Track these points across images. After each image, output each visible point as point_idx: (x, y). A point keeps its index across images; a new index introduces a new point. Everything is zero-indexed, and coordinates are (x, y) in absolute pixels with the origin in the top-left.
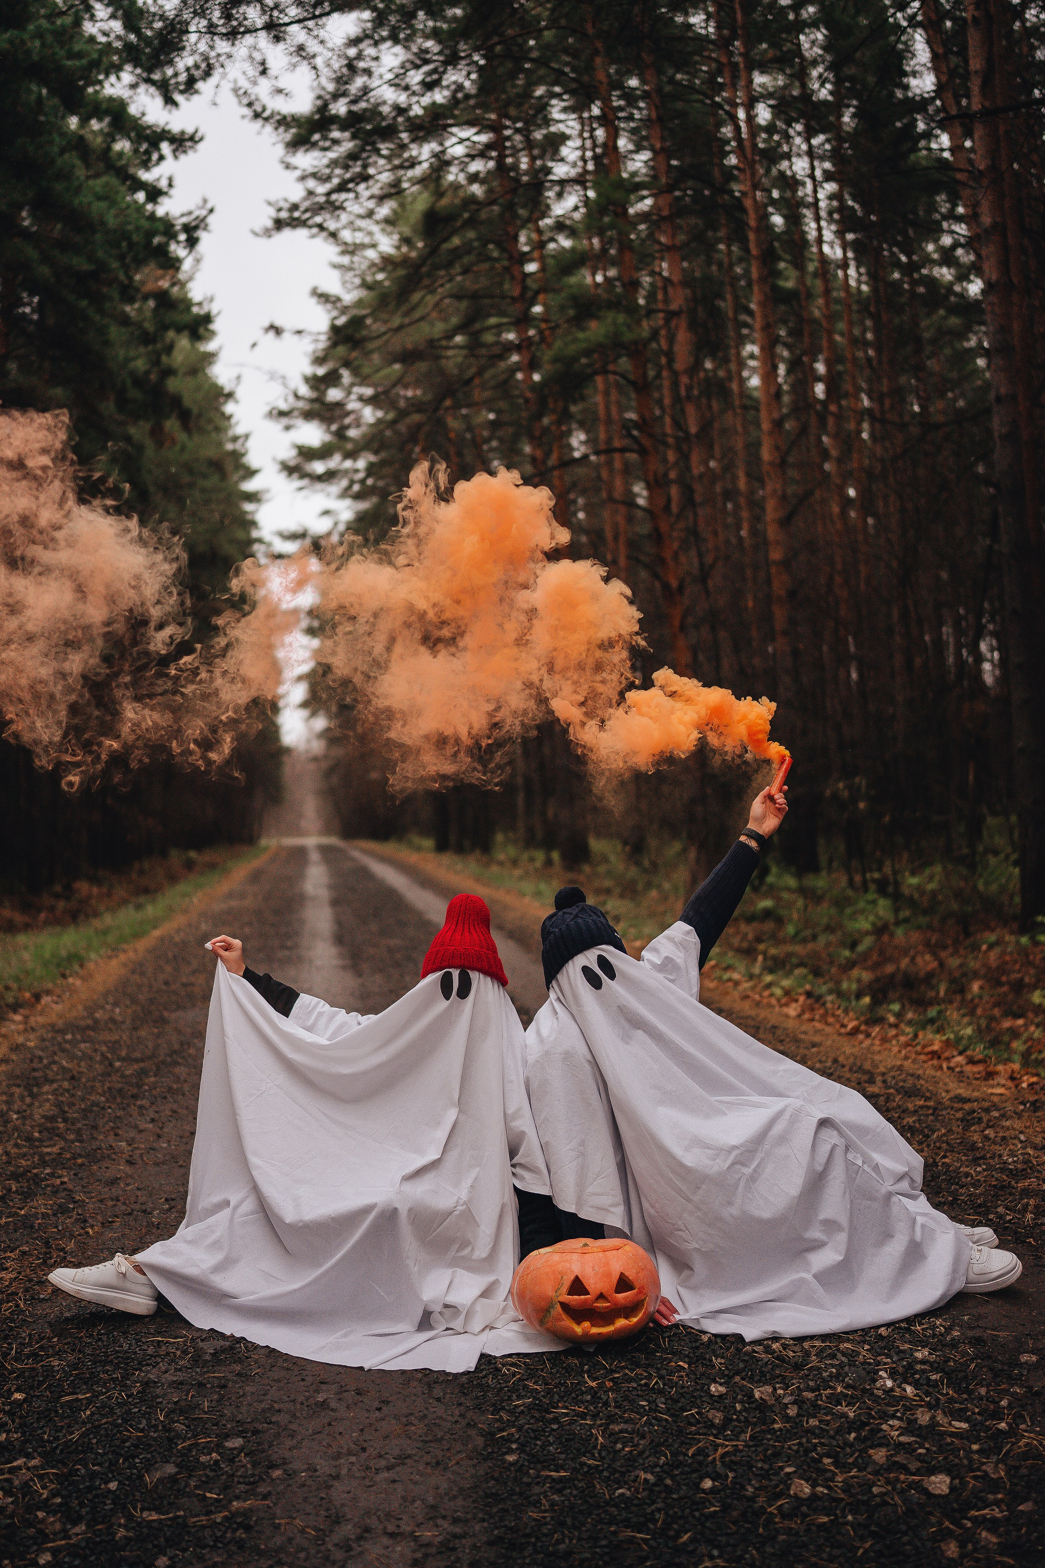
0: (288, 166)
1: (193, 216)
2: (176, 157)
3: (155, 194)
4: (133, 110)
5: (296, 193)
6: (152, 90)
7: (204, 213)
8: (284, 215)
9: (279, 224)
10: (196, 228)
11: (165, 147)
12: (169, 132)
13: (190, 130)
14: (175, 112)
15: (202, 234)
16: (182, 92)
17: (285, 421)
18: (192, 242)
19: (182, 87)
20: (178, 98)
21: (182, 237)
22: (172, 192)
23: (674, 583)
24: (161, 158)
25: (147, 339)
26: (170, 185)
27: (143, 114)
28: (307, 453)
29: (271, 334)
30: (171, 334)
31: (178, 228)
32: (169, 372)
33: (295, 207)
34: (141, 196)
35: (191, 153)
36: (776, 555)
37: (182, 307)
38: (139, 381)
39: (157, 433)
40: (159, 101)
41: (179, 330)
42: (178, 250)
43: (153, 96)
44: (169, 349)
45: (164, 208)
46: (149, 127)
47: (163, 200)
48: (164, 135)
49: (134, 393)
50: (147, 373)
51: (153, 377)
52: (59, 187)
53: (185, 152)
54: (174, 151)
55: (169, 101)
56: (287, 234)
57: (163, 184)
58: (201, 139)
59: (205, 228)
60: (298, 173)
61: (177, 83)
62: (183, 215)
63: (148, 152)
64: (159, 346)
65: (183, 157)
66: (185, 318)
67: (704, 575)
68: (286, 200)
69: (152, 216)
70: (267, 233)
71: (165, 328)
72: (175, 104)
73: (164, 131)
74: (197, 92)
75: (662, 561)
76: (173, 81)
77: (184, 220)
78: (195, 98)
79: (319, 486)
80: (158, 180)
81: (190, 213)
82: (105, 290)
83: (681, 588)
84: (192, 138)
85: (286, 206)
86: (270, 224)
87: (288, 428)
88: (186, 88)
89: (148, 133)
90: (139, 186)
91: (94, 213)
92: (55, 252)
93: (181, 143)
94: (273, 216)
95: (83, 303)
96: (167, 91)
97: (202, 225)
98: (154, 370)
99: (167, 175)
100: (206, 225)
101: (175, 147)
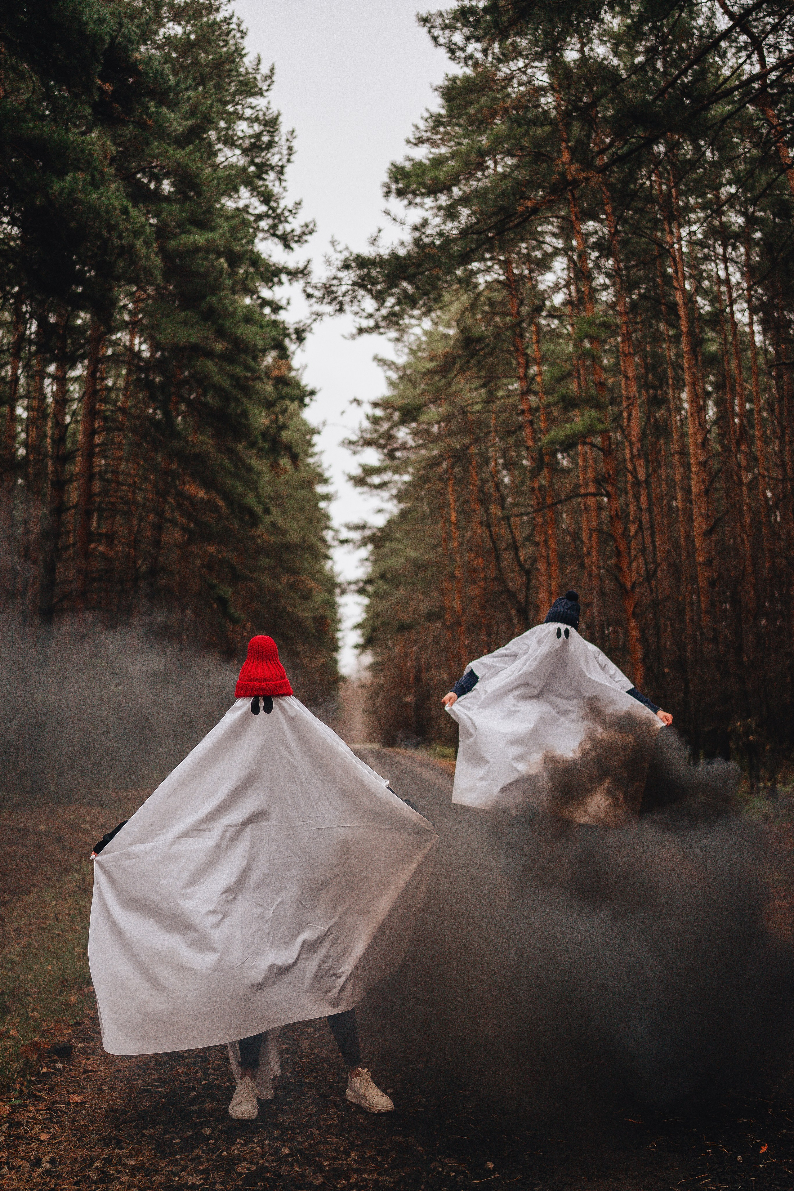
1: (302, 324)
2: (291, 283)
3: (276, 308)
4: (264, 255)
5: (371, 307)
6: (276, 240)
7: (307, 322)
8: (363, 323)
9: (361, 331)
10: (304, 331)
11: (284, 278)
12: (287, 268)
13: (302, 266)
14: (291, 253)
15: (307, 335)
16: (296, 242)
17: (352, 447)
18: (300, 340)
19: (296, 239)
20: (294, 245)
21: (294, 336)
22: (289, 307)
23: (629, 585)
24: (280, 283)
25: (269, 405)
26: (288, 304)
27: (270, 256)
28: (369, 471)
29: (355, 404)
30: (287, 402)
31: (291, 330)
32: (282, 427)
33: (371, 316)
34: (267, 310)
36: (700, 558)
37: (293, 385)
38: (264, 434)
39: (275, 468)
40: (280, 247)
41: (292, 400)
42: (291, 346)
43: (276, 244)
44: (285, 411)
45: (283, 317)
46: (274, 265)
47: (282, 312)
48: (284, 270)
49: (261, 443)
50: (269, 428)
51: (273, 431)
53: (297, 281)
55: (287, 246)
56: (365, 336)
57: (283, 303)
59: (311, 331)
61: (294, 236)
62: (296, 323)
63: (272, 281)
64: (277, 409)
65: (295, 284)
66: (297, 393)
67: (649, 577)
69: (274, 324)
70: (353, 337)
71: (282, 398)
72: (291, 249)
73: (283, 267)
74: (306, 241)
75: (621, 569)
76: (290, 235)
77: (296, 326)
78: (305, 246)
79: (376, 492)
80: (280, 300)
81: (300, 321)
83: (633, 588)
85: (365, 315)
86: (355, 331)
87: (355, 453)
88: (299, 239)
89: (273, 268)
90: (265, 303)
91: (250, 338)
92: (225, 365)
93: (295, 274)
94: (358, 326)
95: (235, 392)
96: (286, 241)
97: (308, 329)
98: (274, 425)
99: (287, 296)
100: (311, 329)
101: (289, 277)
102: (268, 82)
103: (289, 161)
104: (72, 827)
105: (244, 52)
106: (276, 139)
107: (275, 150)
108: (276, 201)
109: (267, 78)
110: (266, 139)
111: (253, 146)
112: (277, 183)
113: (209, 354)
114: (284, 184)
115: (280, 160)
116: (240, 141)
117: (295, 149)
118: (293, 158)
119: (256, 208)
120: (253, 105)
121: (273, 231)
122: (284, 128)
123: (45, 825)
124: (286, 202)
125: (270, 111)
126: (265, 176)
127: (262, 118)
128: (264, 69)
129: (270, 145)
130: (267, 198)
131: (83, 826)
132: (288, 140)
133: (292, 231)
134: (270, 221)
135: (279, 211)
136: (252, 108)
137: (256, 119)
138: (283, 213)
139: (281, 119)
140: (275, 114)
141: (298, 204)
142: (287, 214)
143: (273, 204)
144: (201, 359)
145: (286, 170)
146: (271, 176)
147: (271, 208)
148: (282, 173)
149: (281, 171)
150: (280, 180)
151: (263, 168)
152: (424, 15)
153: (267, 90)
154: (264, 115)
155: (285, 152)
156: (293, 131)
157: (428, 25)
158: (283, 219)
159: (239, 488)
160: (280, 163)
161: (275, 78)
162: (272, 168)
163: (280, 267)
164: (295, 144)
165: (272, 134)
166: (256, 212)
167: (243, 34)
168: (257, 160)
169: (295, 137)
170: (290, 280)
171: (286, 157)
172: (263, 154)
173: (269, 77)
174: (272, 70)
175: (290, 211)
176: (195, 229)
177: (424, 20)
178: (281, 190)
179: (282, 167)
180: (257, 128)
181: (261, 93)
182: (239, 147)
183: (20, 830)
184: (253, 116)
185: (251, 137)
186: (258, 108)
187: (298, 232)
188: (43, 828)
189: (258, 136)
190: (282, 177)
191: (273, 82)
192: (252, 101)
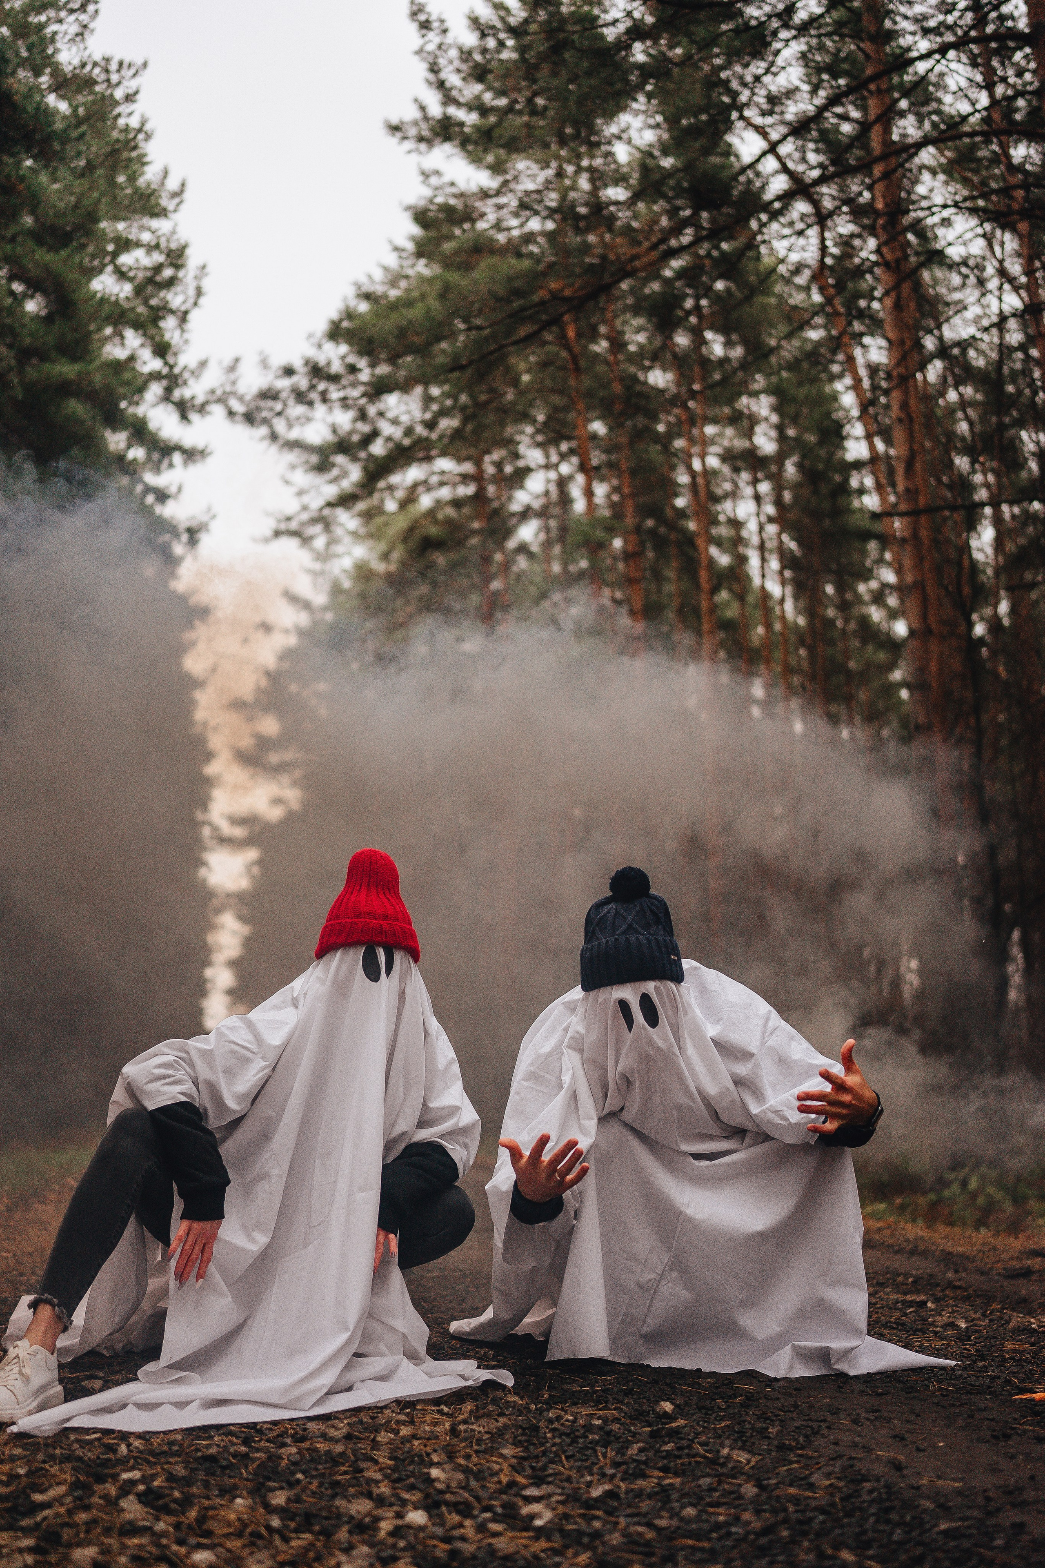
0: (287, 482)
1: (197, 521)
2: (185, 466)
3: (162, 496)
4: (152, 425)
5: (291, 506)
6: (171, 408)
7: (204, 518)
8: (283, 527)
9: (277, 534)
10: (199, 530)
11: (177, 458)
12: (181, 446)
13: (200, 445)
14: (188, 426)
15: (203, 536)
16: (196, 412)
18: (193, 543)
19: (197, 408)
20: (193, 417)
21: (185, 537)
22: (180, 497)
24: (171, 466)
26: (179, 491)
27: (160, 429)
31: (182, 529)
33: (289, 519)
34: (150, 499)
40: (174, 417)
42: (178, 549)
43: (170, 414)
45: (169, 510)
46: (164, 441)
47: (170, 503)
48: (178, 448)
53: (194, 463)
54: (185, 463)
55: (184, 417)
56: (283, 541)
57: (173, 490)
58: (210, 454)
59: (207, 530)
60: (294, 490)
61: (194, 405)
62: (188, 519)
63: (160, 462)
65: (191, 467)
68: (283, 513)
69: (159, 517)
70: (266, 540)
72: (189, 421)
73: (177, 445)
74: (209, 413)
76: (189, 403)
77: (188, 523)
78: (207, 418)
80: (168, 487)
81: (193, 518)
84: (202, 452)
85: (284, 517)
86: (269, 533)
88: (202, 409)
89: (162, 445)
90: (148, 489)
93: (191, 455)
96: (183, 409)
97: (204, 529)
99: (176, 481)
101: (184, 458)
102: (176, 200)
103: (195, 304)
105: (146, 160)
106: (181, 274)
107: (179, 288)
108: (175, 354)
109: (175, 195)
110: (168, 273)
111: (150, 281)
112: (177, 333)
114: (186, 336)
115: (184, 302)
116: (131, 274)
117: (204, 290)
118: (202, 301)
119: (145, 363)
120: (153, 228)
121: (167, 397)
122: (193, 259)
124: (186, 359)
125: (175, 237)
126: (162, 324)
127: (163, 244)
128: (172, 184)
129: (171, 283)
130: (162, 350)
132: (196, 278)
133: (193, 398)
134: (165, 383)
135: (176, 371)
136: (153, 232)
137: (157, 246)
138: (181, 374)
139: (189, 252)
140: (183, 242)
141: (203, 364)
142: (186, 375)
143: (171, 360)
145: (190, 316)
146: (169, 324)
147: (166, 363)
148: (184, 320)
149: (184, 317)
150: (182, 328)
151: (158, 313)
152: (395, 121)
153: (175, 211)
154: (168, 241)
155: (192, 292)
156: (204, 267)
157: (399, 135)
158: (180, 382)
160: (183, 308)
161: (186, 196)
162: (172, 312)
163: (172, 444)
164: (206, 284)
165: (177, 267)
166: (147, 369)
167: (148, 136)
168: (153, 302)
169: (206, 275)
171: (191, 301)
172: (162, 294)
173: (178, 194)
174: (183, 185)
175: (193, 373)
177: (395, 129)
178: (181, 342)
179: (186, 313)
180: (158, 258)
181: (163, 213)
182: (131, 280)
184: (153, 243)
185: (146, 269)
186: (160, 233)
187: (200, 400)
189: (158, 269)
190: (185, 326)
191: (181, 202)
192: (155, 223)
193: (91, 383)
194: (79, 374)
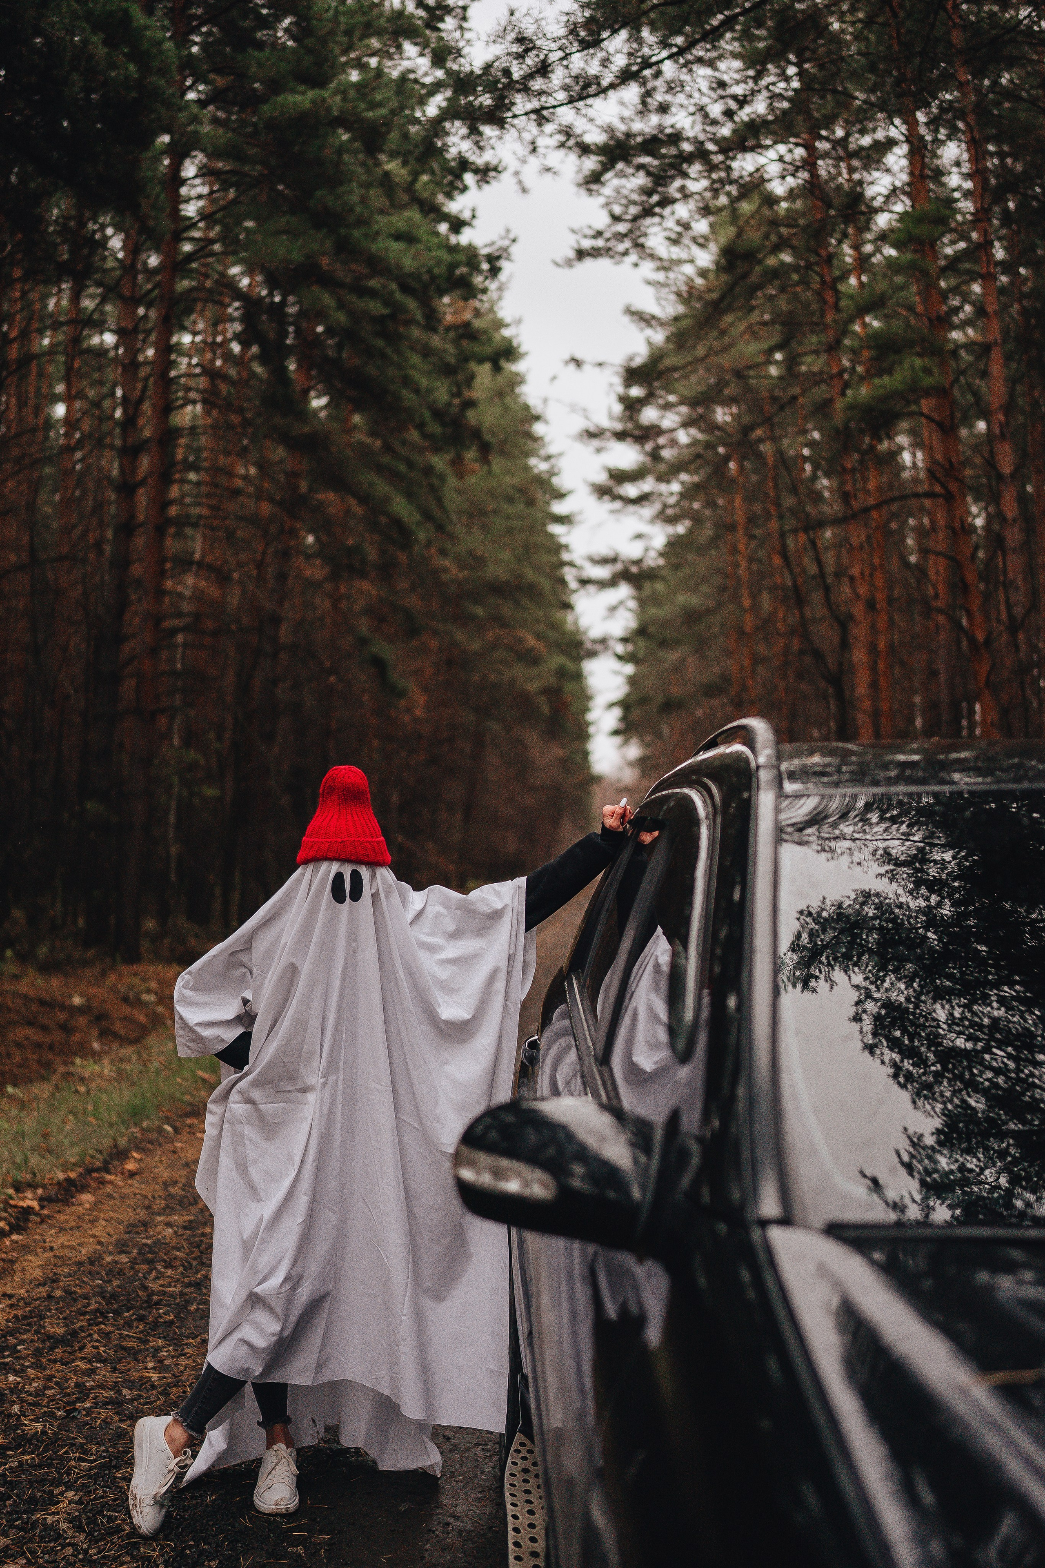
0: (591, 192)
1: (496, 247)
2: (480, 187)
3: (457, 225)
5: (601, 219)
7: (506, 243)
8: (587, 244)
9: (581, 254)
10: (498, 258)
11: (469, 178)
12: (473, 163)
13: (494, 161)
14: (479, 140)
15: (503, 263)
17: (594, 441)
18: (495, 271)
21: (485, 266)
22: (475, 222)
23: (980, 638)
24: (465, 189)
25: (449, 370)
26: (474, 217)
28: (619, 477)
30: (473, 365)
31: (482, 258)
32: (470, 404)
33: (599, 234)
34: (443, 228)
35: (493, 182)
37: (483, 338)
38: (438, 414)
39: (457, 463)
41: (481, 361)
42: (481, 280)
44: (470, 379)
45: (467, 238)
46: (455, 159)
47: (466, 230)
48: (468, 166)
49: (433, 427)
50: (449, 404)
51: (454, 409)
52: (356, 234)
53: (488, 182)
56: (588, 262)
57: (466, 215)
59: (508, 258)
60: (601, 199)
62: (486, 246)
63: (452, 184)
64: (461, 377)
65: (486, 187)
66: (486, 350)
68: (590, 227)
69: (455, 249)
70: (569, 263)
71: (467, 359)
77: (488, 250)
79: (632, 508)
80: (462, 210)
81: (493, 243)
82: (402, 329)
83: (988, 642)
84: (495, 169)
85: (591, 232)
86: (572, 254)
90: (442, 217)
91: (392, 256)
92: (352, 298)
93: (485, 173)
94: (576, 246)
95: (380, 343)
97: (505, 255)
98: (456, 401)
99: (471, 205)
100: (509, 255)
101: (479, 177)
104: (126, 1000)
108: (457, 58)
112: (458, 33)
113: (327, 281)
114: (467, 35)
119: (427, 74)
123: (81, 995)
126: (441, 25)
130: (442, 56)
131: (145, 997)
144: (316, 288)
145: (470, 13)
146: (449, 23)
148: (464, 19)
149: (463, 16)
150: (461, 28)
151: (437, 12)
159: (382, 487)
162: (451, 11)
166: (428, 80)
170: (478, 182)
176: (302, 88)
178: (462, 43)
179: (464, 8)
183: (42, 1003)
188: (77, 1000)
190: (465, 25)
193: (329, 109)
194: (313, 102)
